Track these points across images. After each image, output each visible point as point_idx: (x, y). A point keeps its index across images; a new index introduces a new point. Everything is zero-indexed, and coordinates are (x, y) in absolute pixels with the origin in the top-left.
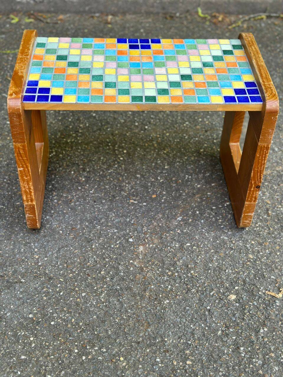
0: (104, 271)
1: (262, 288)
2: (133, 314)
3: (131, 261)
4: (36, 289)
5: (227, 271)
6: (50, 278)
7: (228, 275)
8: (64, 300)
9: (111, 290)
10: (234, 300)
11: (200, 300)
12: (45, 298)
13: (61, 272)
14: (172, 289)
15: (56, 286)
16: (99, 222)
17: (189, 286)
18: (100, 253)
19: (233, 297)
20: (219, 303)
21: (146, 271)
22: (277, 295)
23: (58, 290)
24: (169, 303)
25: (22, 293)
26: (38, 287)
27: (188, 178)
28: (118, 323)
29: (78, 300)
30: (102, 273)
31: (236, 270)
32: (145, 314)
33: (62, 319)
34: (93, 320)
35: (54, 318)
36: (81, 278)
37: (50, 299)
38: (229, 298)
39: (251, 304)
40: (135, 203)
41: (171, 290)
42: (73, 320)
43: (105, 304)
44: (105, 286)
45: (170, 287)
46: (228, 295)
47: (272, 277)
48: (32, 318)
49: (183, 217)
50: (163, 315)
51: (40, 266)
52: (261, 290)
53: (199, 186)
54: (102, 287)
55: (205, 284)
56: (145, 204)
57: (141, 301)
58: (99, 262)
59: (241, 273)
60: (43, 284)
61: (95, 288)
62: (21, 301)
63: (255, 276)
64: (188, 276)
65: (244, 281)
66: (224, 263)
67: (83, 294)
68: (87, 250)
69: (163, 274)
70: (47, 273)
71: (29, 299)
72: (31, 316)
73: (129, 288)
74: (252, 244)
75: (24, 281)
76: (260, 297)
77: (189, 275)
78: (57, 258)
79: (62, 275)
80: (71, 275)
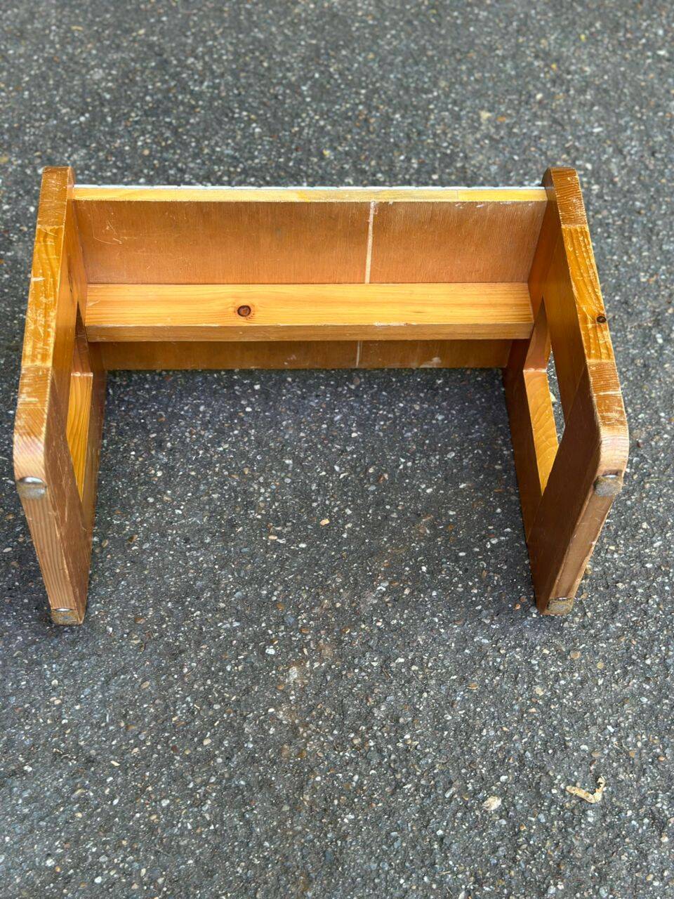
0: (210, 737)
1: (559, 777)
2: (275, 853)
3: (271, 710)
4: (58, 790)
5: (484, 732)
6: (90, 761)
7: (487, 744)
8: (123, 818)
9: (225, 788)
10: (496, 811)
11: (422, 811)
12: (79, 815)
13: (114, 743)
14: (362, 783)
15: (102, 782)
16: (198, 598)
17: (398, 776)
18: (202, 688)
19: (494, 803)
20: (463, 820)
21: (305, 735)
22: (590, 795)
23: (107, 791)
24: (355, 822)
25: (27, 802)
26: (63, 786)
27: (406, 468)
28: (240, 877)
29: (154, 817)
30: (206, 742)
31: (505, 729)
32: (301, 850)
33: (119, 871)
34: (187, 869)
35: (101, 867)
36: (158, 759)
37: (90, 816)
38: (486, 804)
39: (533, 819)
40: (280, 544)
41: (360, 785)
42: (144, 871)
43: (212, 827)
44: (213, 780)
45: (356, 778)
46: (485, 799)
47: (584, 747)
48: (52, 868)
49: (391, 583)
50: (341, 853)
51: (65, 727)
52: (556, 782)
53: (429, 491)
54: (206, 783)
55: (433, 767)
56: (303, 545)
57: (292, 818)
58: (199, 712)
59: (516, 737)
60: (73, 776)
61: (191, 785)
62: (27, 823)
63: (545, 743)
64: (397, 749)
65: (521, 758)
66: (478, 710)
67: (165, 803)
68: (171, 679)
69: (341, 744)
70: (81, 747)
71: (42, 819)
72: (50, 862)
73: (265, 784)
74: (544, 657)
75: (30, 769)
76: (552, 802)
77: (400, 745)
78: (104, 703)
79: (116, 749)
80: (136, 750)
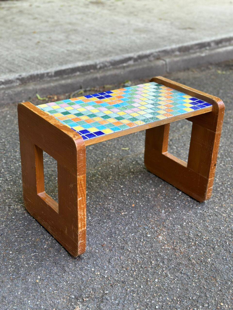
0: (153, 261)
2: (199, 276)
3: (163, 247)
4: (121, 293)
5: (221, 228)
6: (124, 282)
7: (225, 230)
8: (148, 290)
9: (170, 270)
12: (134, 295)
13: (126, 275)
14: (204, 252)
15: (133, 284)
16: (116, 234)
17: (211, 246)
18: (138, 252)
21: (178, 248)
23: (137, 286)
24: (212, 260)
25: (115, 300)
26: (122, 291)
27: (142, 188)
28: (196, 286)
29: (157, 285)
31: (225, 225)
32: (205, 273)
33: (161, 302)
34: (179, 292)
35: (154, 304)
36: (143, 272)
37: (138, 294)
40: (126, 214)
42: (168, 298)
43: (176, 279)
44: (164, 269)
45: (201, 251)
49: (164, 210)
50: (216, 268)
51: (107, 278)
53: (153, 190)
54: (163, 271)
55: (217, 240)
56: (133, 212)
57: (195, 267)
58: (143, 257)
60: (122, 287)
61: (159, 273)
62: (120, 305)
64: (204, 241)
66: (215, 225)
67: (156, 280)
68: (127, 254)
69: (189, 246)
70: (117, 280)
71: (124, 301)
73: (179, 264)
74: (218, 209)
78: (113, 267)
79: (128, 276)
80: (135, 273)
